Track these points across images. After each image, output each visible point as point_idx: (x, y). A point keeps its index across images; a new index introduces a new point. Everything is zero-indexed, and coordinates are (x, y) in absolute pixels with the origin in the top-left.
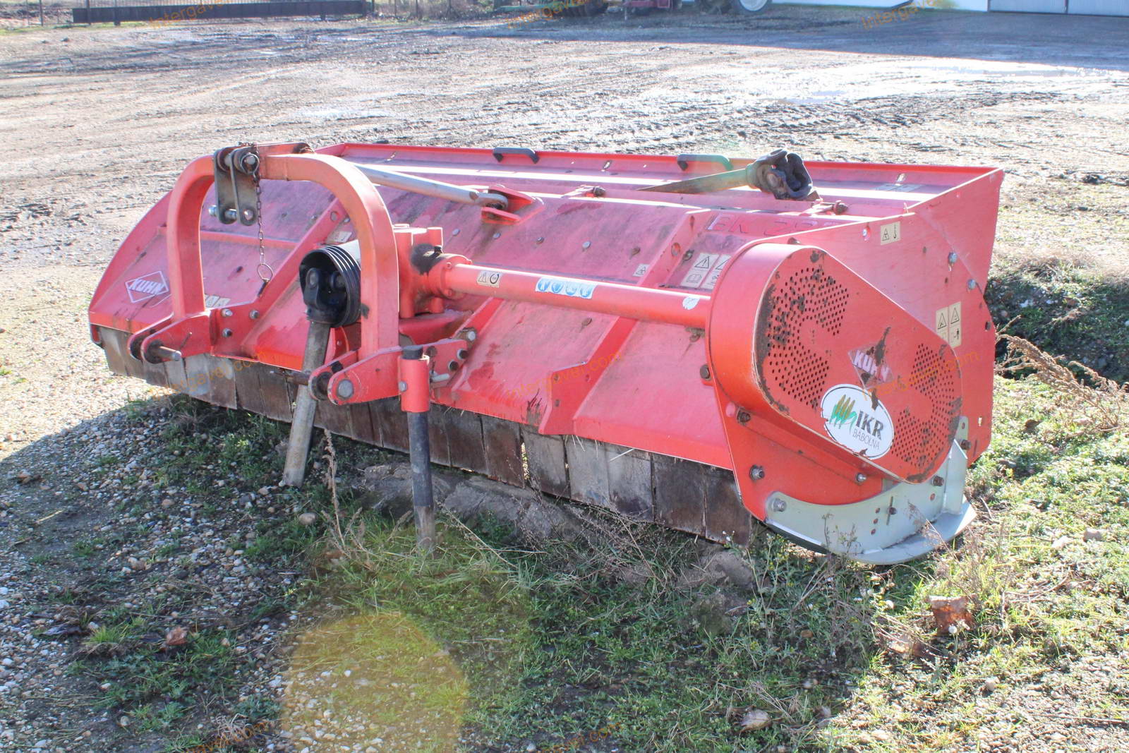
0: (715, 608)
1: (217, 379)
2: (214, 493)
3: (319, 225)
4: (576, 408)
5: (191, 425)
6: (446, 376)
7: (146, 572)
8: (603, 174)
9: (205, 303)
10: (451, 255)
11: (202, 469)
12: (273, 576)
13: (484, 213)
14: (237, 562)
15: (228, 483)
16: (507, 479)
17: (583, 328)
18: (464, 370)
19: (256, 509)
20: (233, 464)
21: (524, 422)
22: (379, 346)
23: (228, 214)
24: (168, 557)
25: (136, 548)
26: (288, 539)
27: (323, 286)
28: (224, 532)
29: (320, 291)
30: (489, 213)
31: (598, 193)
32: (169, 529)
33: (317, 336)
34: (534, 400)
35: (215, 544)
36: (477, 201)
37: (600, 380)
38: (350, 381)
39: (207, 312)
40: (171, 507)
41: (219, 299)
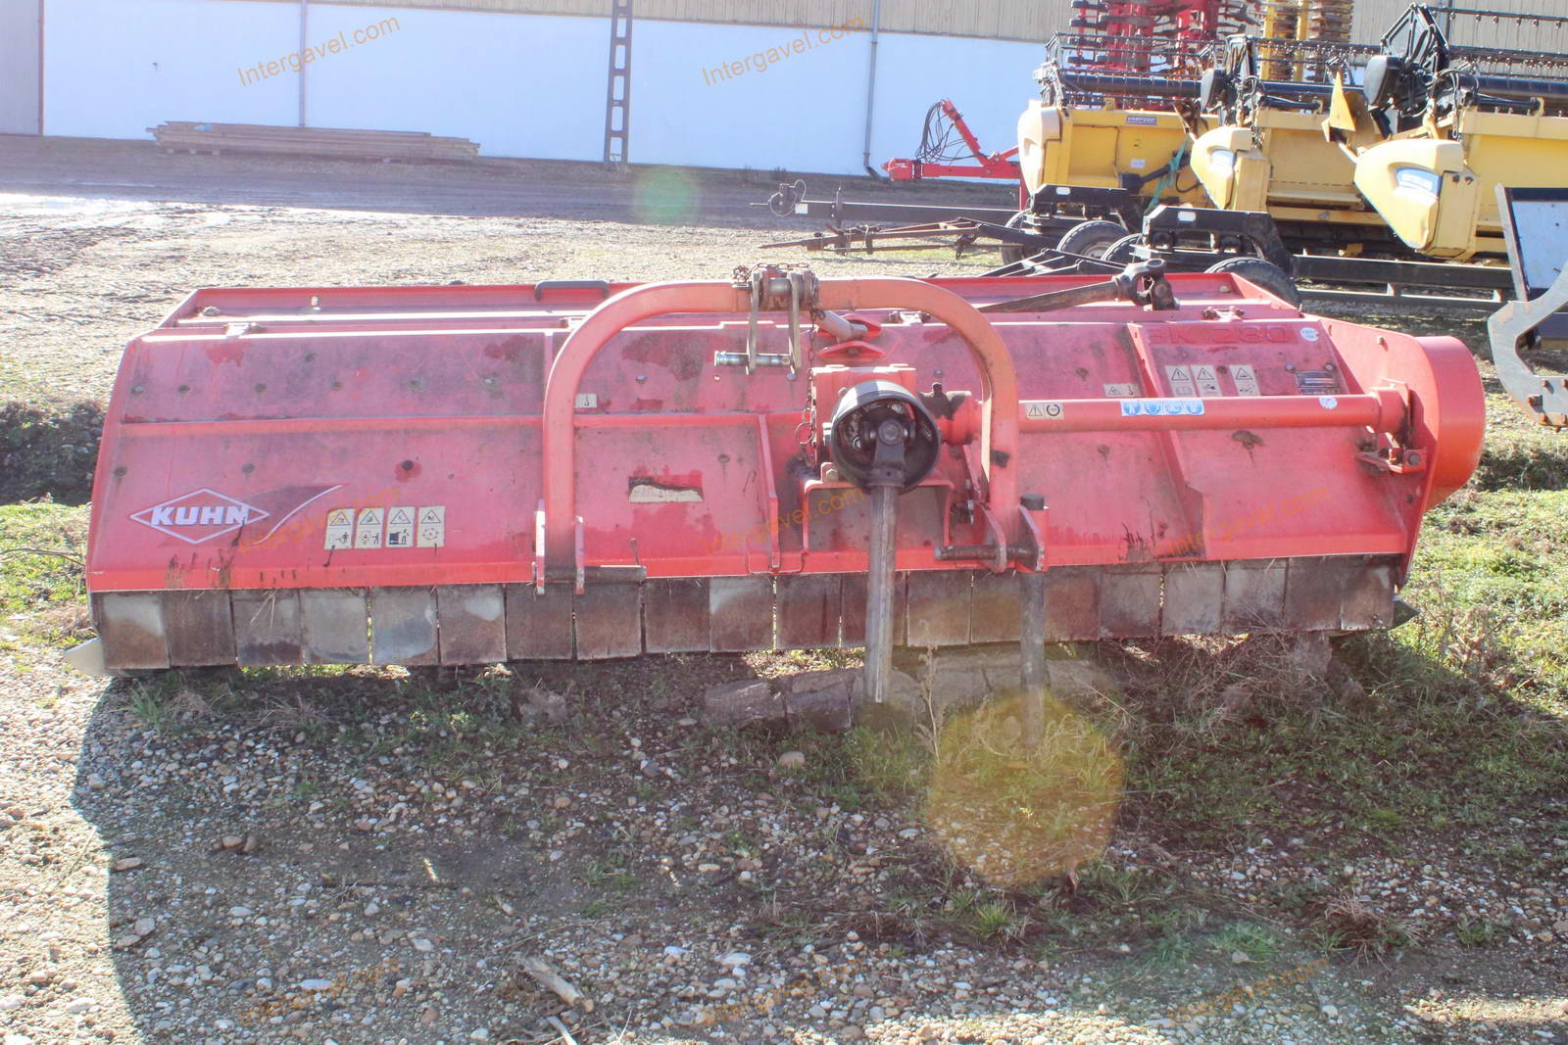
29: (904, 446)
33: (894, 505)
41: (417, 510)
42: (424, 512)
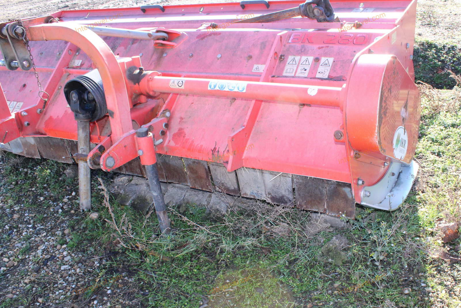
0: (335, 248)
1: (26, 144)
2: (40, 205)
3: (63, 58)
4: (243, 153)
5: (17, 164)
6: (161, 140)
7: (15, 267)
8: (201, 15)
9: (11, 110)
10: (150, 72)
11: (30, 191)
12: (88, 261)
13: (156, 44)
14: (65, 253)
15: (45, 198)
16: (202, 188)
17: (231, 104)
18: (168, 133)
19: (65, 213)
20: (45, 185)
21: (211, 161)
22: (123, 133)
23: (13, 64)
24: (25, 255)
25: (5, 250)
26: (87, 232)
27: (81, 99)
28: (51, 231)
29: (80, 104)
30: (159, 43)
31: (214, 26)
32: (21, 234)
33: (83, 128)
34: (215, 149)
35: (48, 241)
36: (152, 38)
37: (251, 134)
38: (112, 157)
39: (13, 116)
40: (19, 218)
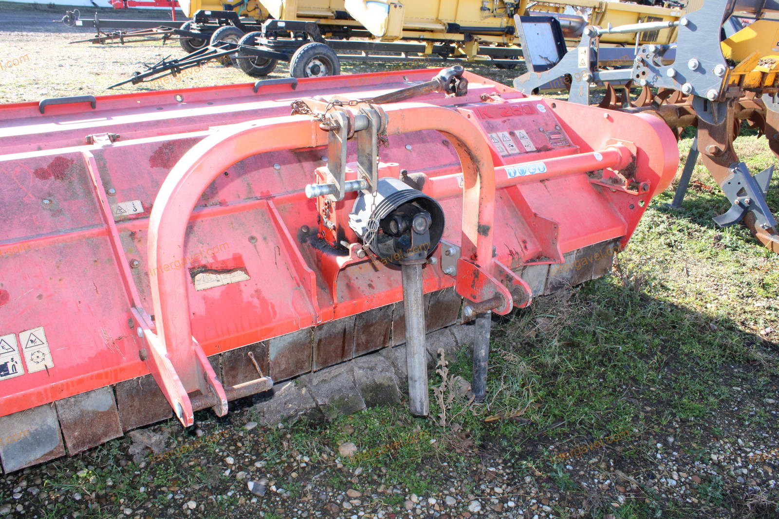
41: (17, 336)
42: (24, 336)
